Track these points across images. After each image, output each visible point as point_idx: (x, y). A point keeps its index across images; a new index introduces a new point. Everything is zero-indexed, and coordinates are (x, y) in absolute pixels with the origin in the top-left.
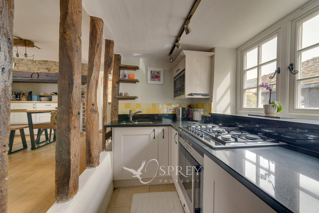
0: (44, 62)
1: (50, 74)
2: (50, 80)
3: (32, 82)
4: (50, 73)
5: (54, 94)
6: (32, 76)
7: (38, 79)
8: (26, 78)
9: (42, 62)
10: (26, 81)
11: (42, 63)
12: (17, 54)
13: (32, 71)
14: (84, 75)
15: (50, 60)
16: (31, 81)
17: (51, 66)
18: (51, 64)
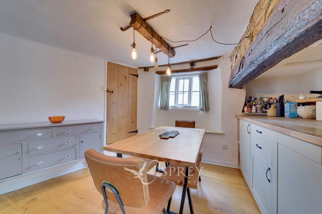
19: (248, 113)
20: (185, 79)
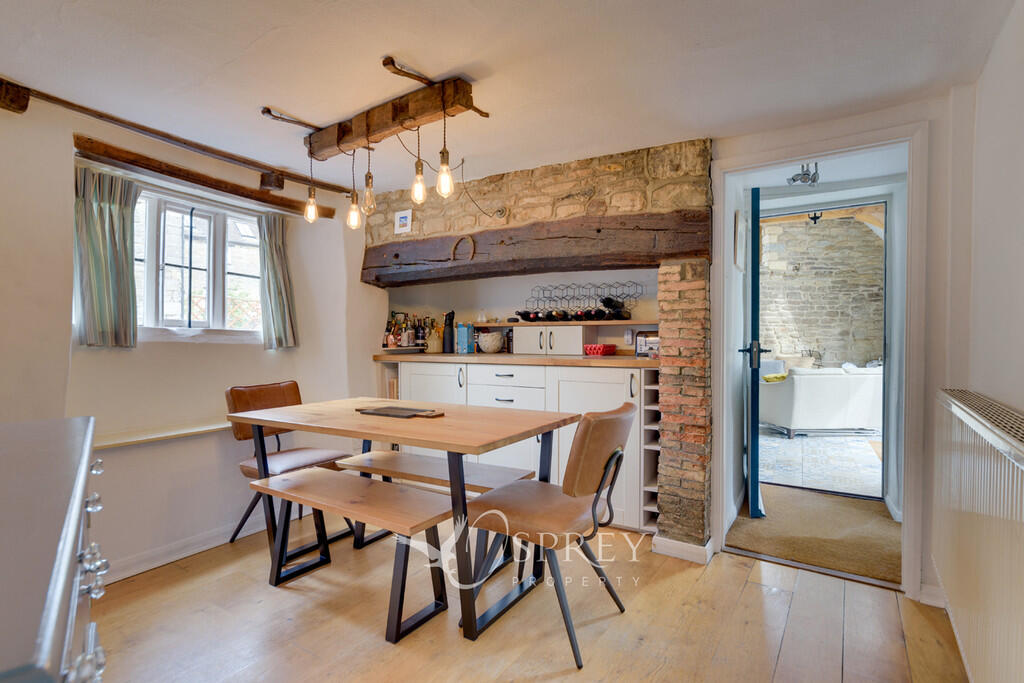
0: (493, 185)
1: (512, 233)
2: (514, 261)
3: (457, 278)
4: (511, 229)
5: (519, 317)
6: (457, 252)
7: (472, 262)
8: (440, 265)
9: (486, 184)
10: (440, 275)
11: (486, 188)
12: (416, 164)
13: (456, 232)
14: (655, 210)
15: (513, 170)
16: (453, 274)
17: (516, 195)
18: (514, 186)
19: (394, 348)
20: (197, 215)
